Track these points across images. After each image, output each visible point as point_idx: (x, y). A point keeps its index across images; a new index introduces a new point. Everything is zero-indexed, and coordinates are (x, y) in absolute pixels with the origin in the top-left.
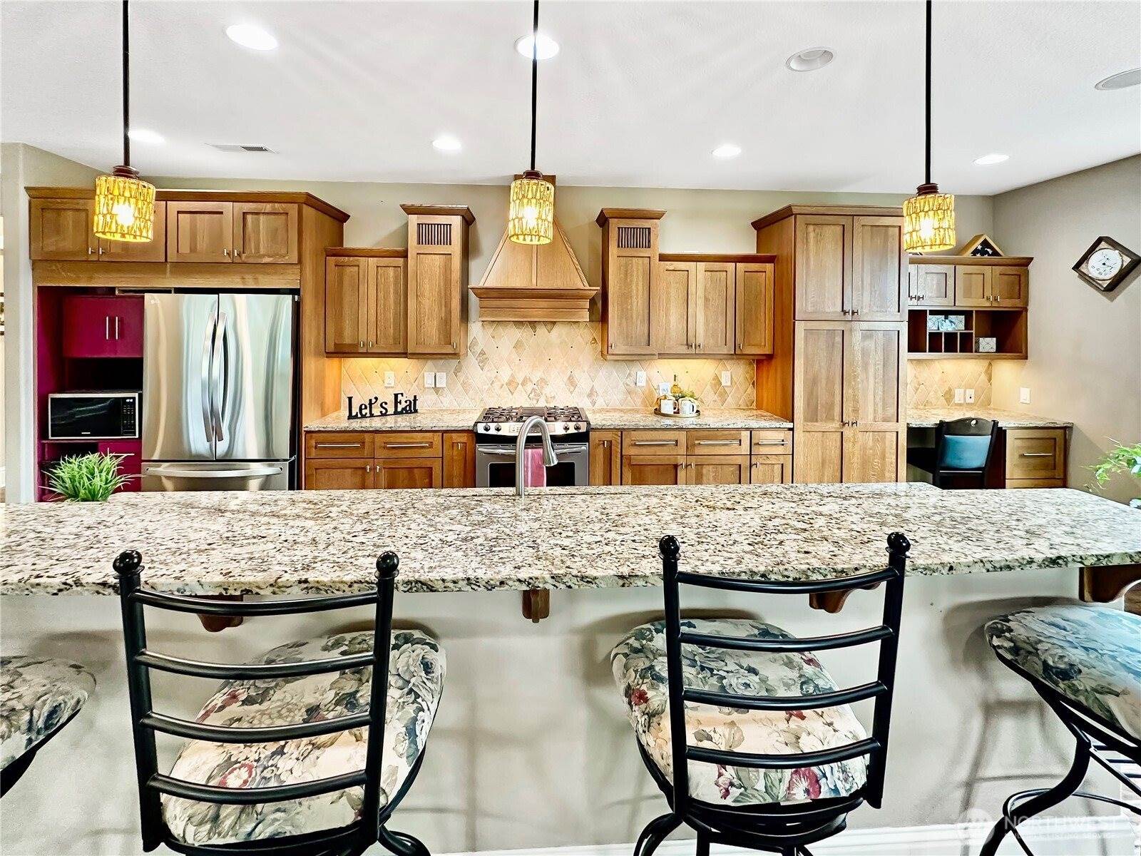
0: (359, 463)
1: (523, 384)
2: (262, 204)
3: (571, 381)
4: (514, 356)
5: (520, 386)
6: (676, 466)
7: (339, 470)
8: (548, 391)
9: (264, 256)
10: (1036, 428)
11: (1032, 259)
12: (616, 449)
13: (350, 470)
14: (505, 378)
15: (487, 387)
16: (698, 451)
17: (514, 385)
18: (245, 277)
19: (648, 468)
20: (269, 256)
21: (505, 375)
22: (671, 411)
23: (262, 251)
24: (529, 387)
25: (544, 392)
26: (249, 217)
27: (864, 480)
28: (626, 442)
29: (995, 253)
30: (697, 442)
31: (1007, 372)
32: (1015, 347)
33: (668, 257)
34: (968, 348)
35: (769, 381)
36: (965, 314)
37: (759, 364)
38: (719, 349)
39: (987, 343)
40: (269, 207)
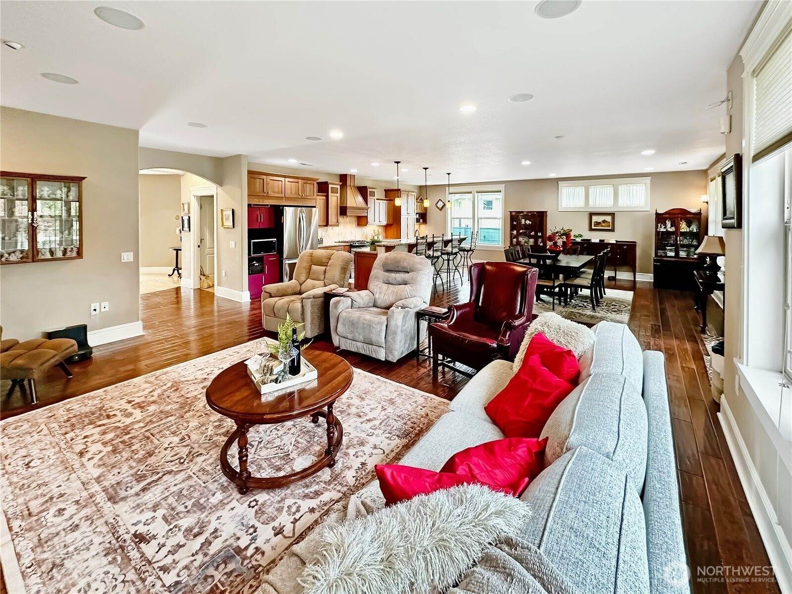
1: (341, 235)
2: (308, 181)
4: (344, 225)
8: (346, 236)
14: (337, 233)
17: (339, 234)
18: (303, 202)
20: (310, 196)
21: (342, 231)
23: (307, 195)
24: (343, 235)
26: (304, 184)
31: (423, 227)
32: (425, 222)
33: (377, 199)
34: (419, 222)
35: (392, 231)
36: (419, 214)
37: (387, 227)
38: (384, 223)
39: (421, 220)
40: (310, 182)
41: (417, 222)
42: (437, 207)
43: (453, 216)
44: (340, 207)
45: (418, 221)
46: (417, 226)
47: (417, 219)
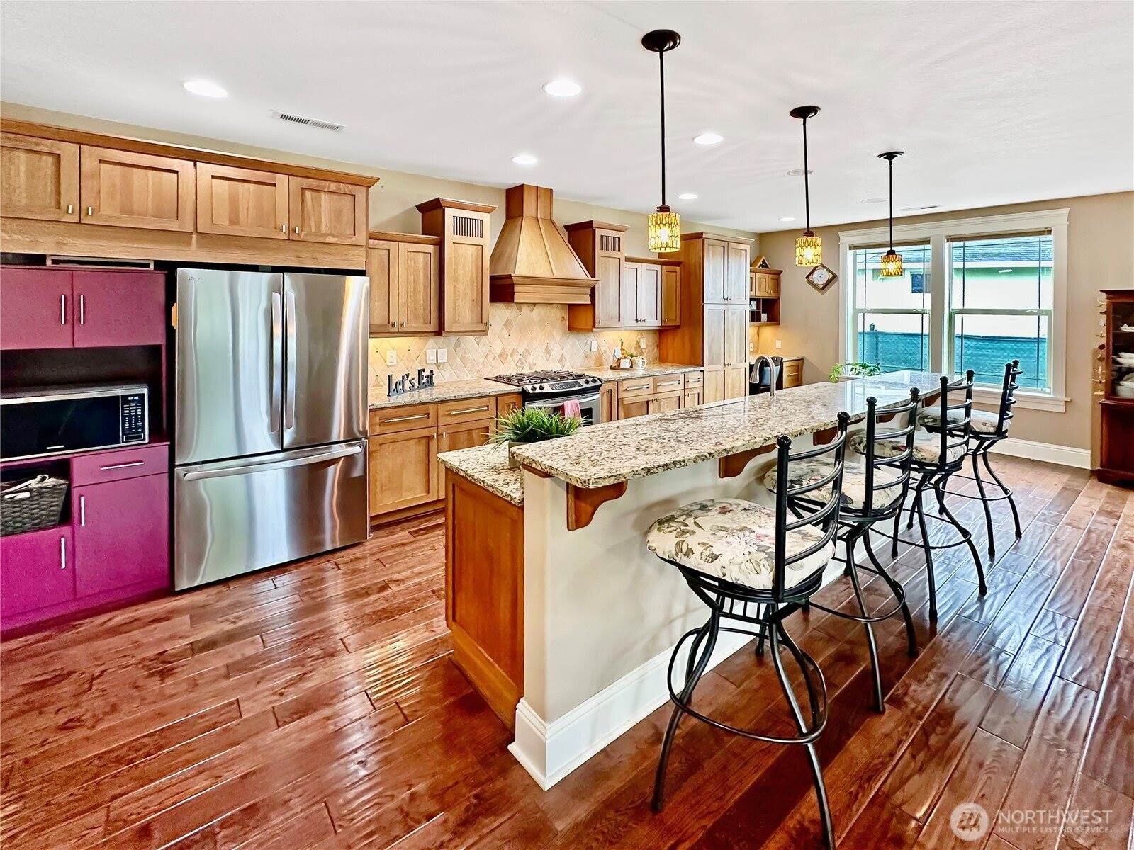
0: (425, 432)
1: (511, 356)
2: (325, 182)
3: (548, 351)
4: (505, 332)
5: (509, 357)
6: (647, 402)
7: (402, 442)
8: (531, 359)
9: (326, 235)
10: (793, 360)
11: (782, 271)
12: (614, 395)
13: (414, 441)
14: (498, 351)
15: (482, 360)
16: (659, 390)
17: (505, 356)
18: (301, 255)
19: (632, 405)
20: (334, 236)
21: (498, 348)
22: (628, 366)
23: (324, 230)
24: (517, 357)
25: (528, 361)
26: (308, 194)
27: (733, 397)
28: (621, 388)
29: (767, 267)
30: (658, 384)
31: (768, 332)
32: (774, 319)
33: (628, 260)
34: (759, 320)
35: (676, 343)
36: (758, 300)
37: (662, 332)
38: (653, 323)
39: (764, 317)
40: (333, 186)
41: (752, 320)
42: (811, 283)
43: (860, 306)
44: (492, 278)
45: (755, 317)
46: (751, 329)
47: (752, 313)
